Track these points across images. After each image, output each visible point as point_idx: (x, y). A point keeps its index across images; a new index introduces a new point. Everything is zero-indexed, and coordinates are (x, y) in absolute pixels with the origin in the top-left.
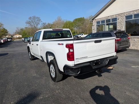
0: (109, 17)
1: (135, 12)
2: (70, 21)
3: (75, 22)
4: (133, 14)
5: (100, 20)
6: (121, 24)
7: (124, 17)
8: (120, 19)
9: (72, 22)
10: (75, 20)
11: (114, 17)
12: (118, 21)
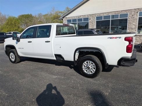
0: (80, 16)
1: (105, 14)
2: (15, 17)
3: (21, 19)
4: (103, 16)
5: (71, 19)
6: (93, 24)
7: (96, 18)
8: (91, 19)
9: (17, 18)
10: (20, 16)
11: (86, 17)
12: (89, 21)
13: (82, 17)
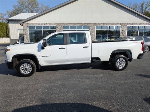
4: (70, 26)
5: (34, 25)
7: (63, 27)
11: (53, 25)
12: (57, 29)
13: (48, 25)
